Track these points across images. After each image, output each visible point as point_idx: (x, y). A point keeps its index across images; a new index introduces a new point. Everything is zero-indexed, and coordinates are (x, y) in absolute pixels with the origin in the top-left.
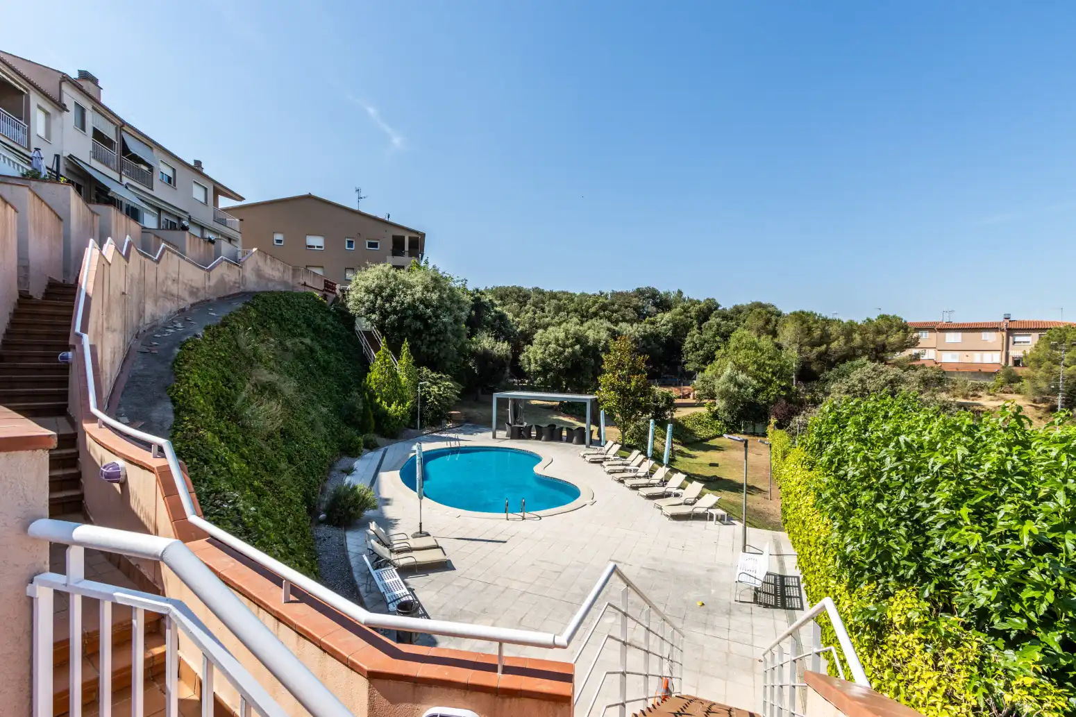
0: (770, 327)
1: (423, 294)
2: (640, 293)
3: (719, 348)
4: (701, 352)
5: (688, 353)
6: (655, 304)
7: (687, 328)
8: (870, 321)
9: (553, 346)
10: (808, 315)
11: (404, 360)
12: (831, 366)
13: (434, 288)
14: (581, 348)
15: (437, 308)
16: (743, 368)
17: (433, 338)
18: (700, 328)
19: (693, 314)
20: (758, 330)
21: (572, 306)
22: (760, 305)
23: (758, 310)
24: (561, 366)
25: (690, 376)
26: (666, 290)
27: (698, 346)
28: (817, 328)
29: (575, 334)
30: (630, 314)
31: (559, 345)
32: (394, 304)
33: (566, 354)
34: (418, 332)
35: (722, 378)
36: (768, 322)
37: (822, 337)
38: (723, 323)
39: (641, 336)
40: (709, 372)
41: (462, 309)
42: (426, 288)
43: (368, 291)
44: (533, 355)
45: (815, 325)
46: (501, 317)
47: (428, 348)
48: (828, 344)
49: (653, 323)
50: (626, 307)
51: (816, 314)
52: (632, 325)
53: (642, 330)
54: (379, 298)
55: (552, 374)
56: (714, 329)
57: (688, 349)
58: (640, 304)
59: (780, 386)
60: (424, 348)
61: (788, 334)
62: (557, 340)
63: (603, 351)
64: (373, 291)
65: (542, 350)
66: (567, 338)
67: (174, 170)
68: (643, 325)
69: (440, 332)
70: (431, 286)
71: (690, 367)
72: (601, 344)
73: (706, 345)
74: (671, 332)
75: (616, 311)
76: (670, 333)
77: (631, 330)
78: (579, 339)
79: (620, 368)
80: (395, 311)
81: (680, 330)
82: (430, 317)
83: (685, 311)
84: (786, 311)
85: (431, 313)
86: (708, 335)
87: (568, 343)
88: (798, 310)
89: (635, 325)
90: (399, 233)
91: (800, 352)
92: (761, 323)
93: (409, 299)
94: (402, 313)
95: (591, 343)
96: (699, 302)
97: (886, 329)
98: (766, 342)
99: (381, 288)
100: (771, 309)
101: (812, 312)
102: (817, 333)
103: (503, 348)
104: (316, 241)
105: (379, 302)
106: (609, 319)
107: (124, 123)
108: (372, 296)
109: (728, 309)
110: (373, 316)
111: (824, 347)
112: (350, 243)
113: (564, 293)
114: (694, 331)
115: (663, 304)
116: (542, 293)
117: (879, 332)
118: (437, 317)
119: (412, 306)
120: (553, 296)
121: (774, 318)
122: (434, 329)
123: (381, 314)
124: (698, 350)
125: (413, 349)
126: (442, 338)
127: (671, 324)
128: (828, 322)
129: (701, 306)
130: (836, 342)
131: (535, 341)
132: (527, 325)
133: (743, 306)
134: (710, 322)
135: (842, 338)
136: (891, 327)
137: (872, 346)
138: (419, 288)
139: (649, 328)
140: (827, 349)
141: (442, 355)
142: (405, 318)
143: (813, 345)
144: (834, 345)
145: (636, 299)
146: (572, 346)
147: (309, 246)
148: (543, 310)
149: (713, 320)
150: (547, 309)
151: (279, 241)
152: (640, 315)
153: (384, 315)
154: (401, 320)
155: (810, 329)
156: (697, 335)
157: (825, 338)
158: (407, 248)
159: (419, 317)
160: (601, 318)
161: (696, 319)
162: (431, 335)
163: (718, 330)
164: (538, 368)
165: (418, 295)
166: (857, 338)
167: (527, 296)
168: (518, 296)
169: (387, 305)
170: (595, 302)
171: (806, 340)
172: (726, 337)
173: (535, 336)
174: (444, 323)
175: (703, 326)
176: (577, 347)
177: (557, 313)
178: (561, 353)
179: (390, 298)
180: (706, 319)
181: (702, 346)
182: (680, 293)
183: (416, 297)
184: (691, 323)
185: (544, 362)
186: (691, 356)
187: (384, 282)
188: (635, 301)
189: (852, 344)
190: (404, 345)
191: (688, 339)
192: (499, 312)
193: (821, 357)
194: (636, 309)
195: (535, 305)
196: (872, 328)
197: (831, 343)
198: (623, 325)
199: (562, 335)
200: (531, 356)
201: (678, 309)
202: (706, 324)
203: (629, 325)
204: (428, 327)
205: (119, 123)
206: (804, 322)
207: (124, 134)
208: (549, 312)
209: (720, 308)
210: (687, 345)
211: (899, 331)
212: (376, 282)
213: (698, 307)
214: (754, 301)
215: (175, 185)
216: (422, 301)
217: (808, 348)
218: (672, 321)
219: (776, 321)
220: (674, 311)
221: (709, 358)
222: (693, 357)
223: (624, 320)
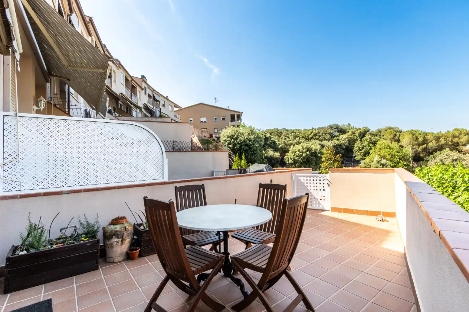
0: (396, 138)
1: (248, 136)
2: (331, 127)
3: (371, 149)
4: (363, 151)
5: (356, 152)
6: (338, 131)
7: (355, 141)
8: (449, 132)
9: (298, 152)
10: (415, 131)
11: (243, 161)
12: (430, 153)
13: (252, 134)
14: (310, 153)
15: (253, 141)
16: (384, 157)
17: (252, 152)
18: (361, 140)
19: (357, 134)
20: (390, 140)
21: (301, 135)
22: (391, 128)
23: (390, 131)
24: (302, 161)
25: (358, 162)
26: (343, 124)
27: (361, 148)
28: (421, 137)
29: (307, 147)
30: (328, 137)
31: (300, 152)
32: (238, 141)
33: (303, 156)
34: (246, 151)
35: (374, 162)
36: (395, 135)
37: (423, 141)
38: (372, 137)
39: (333, 146)
40: (367, 159)
41: (261, 141)
42: (249, 134)
43: (228, 137)
44: (289, 156)
45: (419, 136)
46: (274, 142)
47: (251, 156)
48: (427, 144)
49: (338, 140)
50: (325, 134)
51: (419, 131)
52: (329, 142)
53: (333, 143)
54: (232, 139)
55: (298, 164)
56: (368, 140)
57: (356, 150)
58: (331, 132)
59: (403, 164)
60: (249, 157)
61: (406, 140)
62: (299, 150)
63: (319, 153)
64: (230, 137)
65: (293, 155)
66: (303, 149)
67: (164, 102)
68: (334, 141)
69: (255, 150)
70: (250, 133)
71: (358, 158)
72: (318, 151)
73: (365, 148)
74: (347, 143)
75: (321, 136)
76: (347, 144)
77: (329, 144)
78: (308, 150)
79: (330, 160)
80: (238, 143)
81: (351, 142)
82: (251, 145)
83: (353, 133)
85: (251, 144)
86: (365, 143)
87: (304, 151)
88: (410, 130)
89: (330, 141)
90: (233, 113)
91: (413, 149)
92: (392, 136)
93: (243, 139)
94: (241, 144)
95: (313, 151)
96: (360, 129)
97: (458, 135)
98: (395, 145)
99: (233, 136)
100: (396, 129)
101: (417, 130)
102: (421, 140)
103: (277, 155)
104: (203, 119)
105: (232, 140)
106: (318, 139)
107: (154, 90)
108: (230, 139)
109: (374, 131)
110: (230, 146)
111: (425, 146)
112: (216, 119)
113: (297, 130)
114: (358, 142)
115: (342, 131)
116: (287, 130)
117: (454, 137)
118: (254, 145)
119: (245, 141)
120: (293, 132)
121: (398, 134)
122: (253, 149)
123: (233, 145)
124: (361, 150)
125: (246, 157)
126: (255, 152)
127: (347, 140)
128: (426, 134)
129: (361, 130)
130: (431, 143)
131: (289, 151)
132: (283, 144)
133: (382, 129)
134: (366, 137)
135: (434, 141)
136: (461, 134)
137: (451, 143)
138: (246, 134)
139: (337, 142)
140: (427, 147)
141: (256, 158)
142: (242, 146)
143: (419, 145)
144: (430, 145)
145: (330, 130)
146: (306, 152)
147: (201, 122)
148: (288, 137)
149: (367, 137)
150: (290, 137)
151: (191, 121)
152: (332, 137)
153: (235, 145)
154: (241, 147)
155: (417, 138)
156: (360, 144)
157: (425, 141)
158: (236, 119)
159: (247, 145)
160: (314, 139)
161: (359, 136)
162: (251, 151)
163: (370, 141)
164: (292, 162)
165: (246, 137)
166: (442, 141)
167: (281, 133)
168: (277, 133)
169: (236, 141)
170: (311, 133)
171: (416, 143)
172: (374, 144)
173: (290, 149)
174: (256, 147)
175: (362, 140)
176: (308, 153)
177: (295, 139)
178: (301, 155)
179: (237, 138)
180: (364, 136)
181: (363, 148)
182: (349, 125)
183: (245, 138)
184: (357, 138)
185: (294, 159)
186: (358, 153)
187: (233, 134)
188: (329, 131)
189: (440, 143)
190: (243, 156)
191: (356, 146)
192: (273, 140)
193: (424, 150)
194: (330, 134)
195: (285, 135)
196: (450, 135)
197: (428, 143)
198: (325, 142)
199: (301, 148)
200: (289, 157)
201: (350, 133)
202: (364, 139)
203: (327, 141)
204: (250, 148)
205: (152, 90)
206: (413, 135)
207: (154, 93)
208: (292, 138)
209: (370, 131)
210: (355, 148)
211: (465, 136)
212: (231, 133)
213: (359, 131)
214: (387, 126)
215: (165, 107)
216: (248, 139)
217: (416, 146)
218: (348, 138)
219: (399, 135)
220: (347, 134)
221: (367, 153)
222: (359, 153)
223: (325, 140)
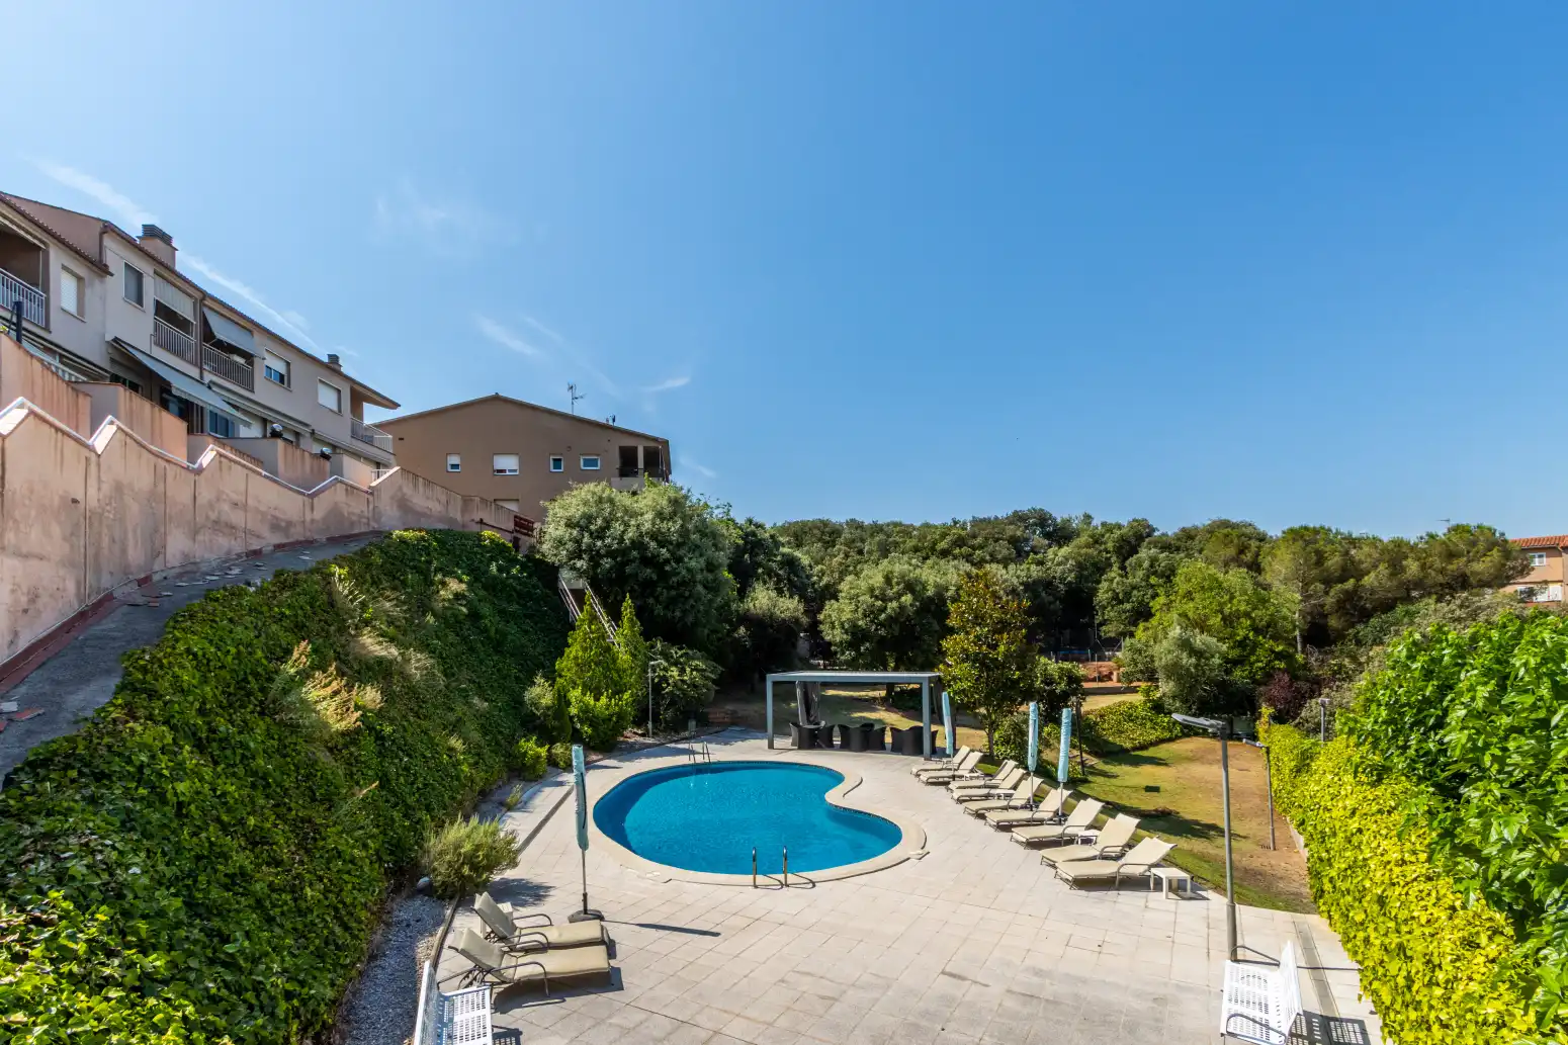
0: (1248, 557)
1: (654, 524)
2: (1019, 518)
3: (1155, 596)
4: (1128, 606)
5: (1104, 608)
6: (1047, 535)
7: (1100, 568)
8: (1432, 536)
9: (867, 598)
10: (1316, 531)
11: (626, 626)
12: (1365, 616)
13: (673, 514)
14: (915, 599)
15: (679, 545)
16: (1202, 626)
17: (673, 593)
18: (1123, 568)
19: (1110, 545)
20: (1224, 561)
21: (909, 544)
22: (1226, 524)
23: (1226, 531)
24: (882, 632)
25: (1110, 645)
26: (1066, 516)
27: (1121, 596)
28: (1334, 552)
29: (901, 577)
30: (1003, 550)
31: (877, 598)
32: (608, 541)
33: (888, 611)
34: (648, 586)
35: (1165, 643)
36: (1242, 551)
37: (1344, 569)
38: (1161, 555)
39: (1021, 584)
40: (1141, 633)
41: (719, 548)
42: (660, 515)
43: (569, 525)
44: (838, 614)
45: (1329, 548)
46: (791, 563)
47: (666, 608)
48: (1359, 577)
49: (1041, 563)
50: (997, 540)
51: (1329, 530)
52: (1006, 567)
53: (1023, 574)
54: (586, 534)
55: (868, 644)
56: (1146, 564)
57: (1104, 603)
58: (1019, 533)
59: (1273, 652)
60: (658, 610)
61: (1280, 568)
62: (872, 589)
64: (577, 525)
65: (853, 607)
66: (889, 585)
67: (288, 364)
68: (1024, 566)
69: (683, 583)
70: (668, 510)
71: (1110, 631)
72: (949, 594)
73: (1135, 592)
74: (1073, 575)
75: (981, 547)
76: (1071, 578)
77: (1005, 575)
78: (910, 587)
79: (979, 624)
80: (611, 554)
81: (1090, 571)
82: (667, 561)
83: (1096, 542)
84: (1274, 531)
85: (669, 555)
86: (1137, 577)
87: (890, 593)
88: (1296, 525)
89: (1012, 567)
90: (629, 442)
91: (1306, 598)
92: (1231, 551)
93: (631, 534)
94: (620, 554)
95: (930, 592)
96: (1119, 527)
97: (1464, 548)
98: (1236, 577)
99: (590, 518)
100: (1248, 531)
101: (1322, 527)
102: (1334, 562)
103: (789, 606)
104: (509, 463)
105: (586, 540)
106: (968, 558)
108: (576, 532)
109: (1170, 533)
110: (579, 564)
111: (1350, 584)
112: (557, 463)
113: (896, 524)
114: (1114, 573)
115: (1060, 535)
116: (860, 526)
117: (1451, 554)
118: (679, 560)
119: (638, 544)
120: (877, 529)
121: (1254, 544)
122: (675, 579)
123: (591, 559)
124: (1121, 602)
125: (640, 612)
126: (687, 594)
127: (1072, 563)
128: (1354, 542)
129: (1124, 531)
130: (1372, 574)
131: (842, 595)
133: (1196, 528)
134: (1140, 555)
135: (1382, 567)
136: (1474, 544)
137: (1441, 579)
138: (649, 516)
139: (1035, 571)
140: (1356, 588)
141: (690, 619)
142: (624, 564)
143: (1329, 581)
144: (1368, 580)
145: (1012, 527)
147: (498, 471)
148: (861, 552)
149: (1144, 553)
150: (867, 550)
151: (455, 466)
152: (1019, 551)
153: (595, 558)
154: (620, 568)
155: (1319, 554)
156: (1119, 578)
157: (1350, 570)
158: (641, 464)
159: (647, 561)
160: (955, 558)
161: (1116, 552)
162: (669, 589)
163: (1152, 566)
164: (846, 636)
165: (647, 526)
166: (1412, 567)
167: (836, 533)
168: (823, 533)
169: (599, 543)
170: (944, 536)
171: (1315, 573)
172: (1169, 575)
173: (842, 587)
174: (689, 570)
175: (1127, 563)
176: (908, 599)
178: (883, 610)
179: (600, 534)
180: (1134, 551)
181: (1128, 596)
182: (1088, 517)
183: (644, 529)
184: (1108, 559)
185: (855, 626)
186: (1110, 614)
187: (593, 509)
188: (1010, 530)
189: (1404, 578)
190: (625, 604)
191: (1104, 585)
192: (788, 555)
193: (1346, 600)
194: (1013, 542)
195: (850, 543)
196: (1438, 549)
197: (1363, 576)
198: (992, 567)
199: (878, 580)
200: (835, 616)
201: (1084, 539)
202: (1132, 560)
203: (1001, 566)
204: (664, 576)
206: (1307, 543)
207: (206, 311)
209: (1156, 534)
210: (1102, 595)
211: (1490, 551)
212: (582, 509)
213: (1117, 534)
214: (1215, 517)
215: (289, 385)
216: (654, 536)
217: (1320, 587)
218: (1076, 556)
219: (1259, 547)
220: (1076, 542)
221: (1143, 614)
222: (1112, 614)
223: (994, 560)
